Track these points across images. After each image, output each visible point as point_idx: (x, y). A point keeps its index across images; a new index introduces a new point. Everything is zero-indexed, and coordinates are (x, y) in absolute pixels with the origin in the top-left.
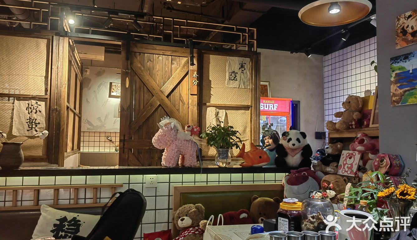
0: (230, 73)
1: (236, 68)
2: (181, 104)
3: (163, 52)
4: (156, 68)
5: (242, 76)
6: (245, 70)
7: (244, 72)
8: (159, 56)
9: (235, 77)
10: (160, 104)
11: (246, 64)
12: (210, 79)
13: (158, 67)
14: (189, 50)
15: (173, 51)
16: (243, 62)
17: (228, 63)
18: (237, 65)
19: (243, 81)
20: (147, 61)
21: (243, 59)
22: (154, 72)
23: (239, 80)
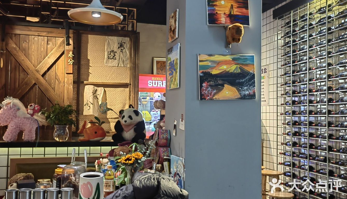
0: (109, 52)
1: (115, 47)
2: (57, 82)
3: (38, 34)
4: (32, 49)
5: (121, 55)
6: (124, 49)
7: (123, 51)
8: (34, 37)
9: (114, 56)
10: (35, 83)
11: (125, 43)
12: (89, 58)
13: (33, 47)
14: (64, 31)
15: (48, 32)
16: (123, 42)
17: (107, 42)
18: (116, 44)
19: (122, 60)
20: (22, 42)
21: (122, 38)
22: (30, 52)
23: (118, 59)
